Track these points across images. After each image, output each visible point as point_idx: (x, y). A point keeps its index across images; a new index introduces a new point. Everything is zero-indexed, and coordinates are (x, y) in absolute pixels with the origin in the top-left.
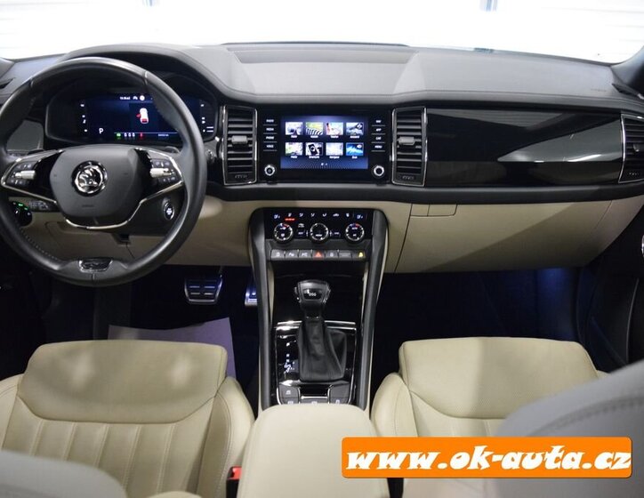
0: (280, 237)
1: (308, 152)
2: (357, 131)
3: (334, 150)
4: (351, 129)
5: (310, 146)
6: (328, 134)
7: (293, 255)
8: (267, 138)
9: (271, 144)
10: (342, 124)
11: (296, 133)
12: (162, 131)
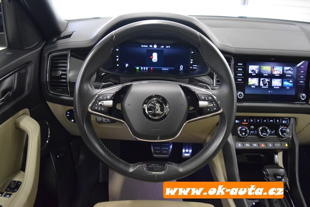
0: (242, 135)
1: (262, 84)
2: (290, 72)
3: (276, 83)
4: (287, 71)
5: (263, 80)
6: (273, 73)
7: (248, 145)
8: (238, 74)
9: (240, 78)
10: (281, 67)
11: (255, 72)
12: (164, 67)
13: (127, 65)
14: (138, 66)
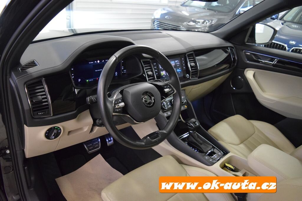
2: (178, 63)
7: (169, 113)
8: (155, 71)
9: (157, 73)
10: (174, 61)
13: (79, 80)
14: (87, 79)
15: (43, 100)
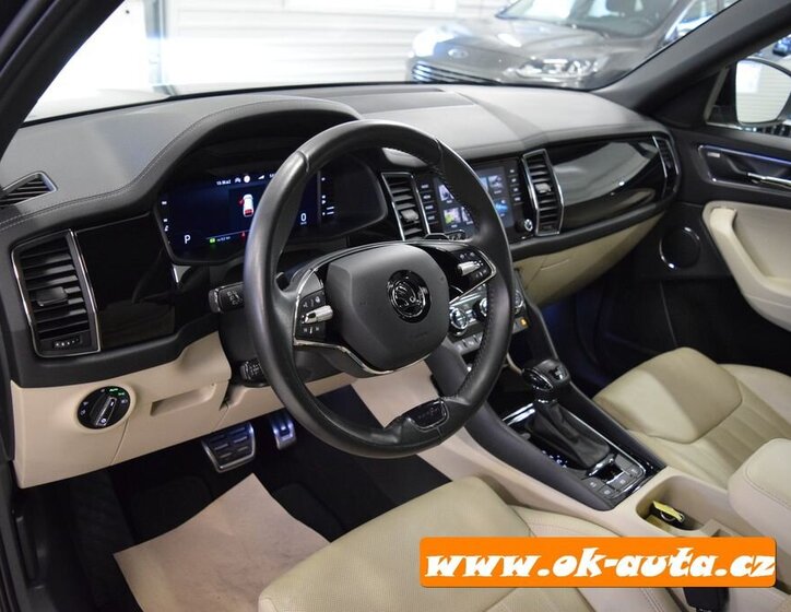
2: (498, 185)
7: (472, 343)
8: (426, 208)
9: (431, 215)
10: (485, 179)
11: (449, 197)
13: (187, 238)
15: (71, 302)
